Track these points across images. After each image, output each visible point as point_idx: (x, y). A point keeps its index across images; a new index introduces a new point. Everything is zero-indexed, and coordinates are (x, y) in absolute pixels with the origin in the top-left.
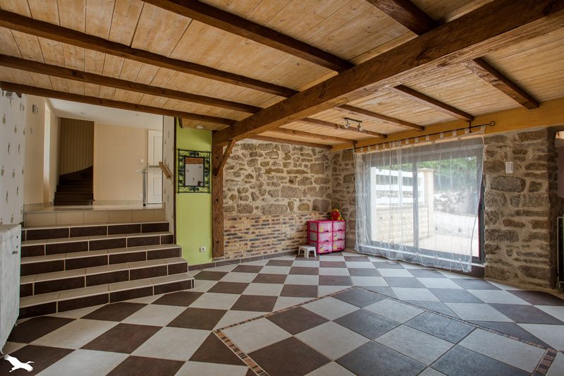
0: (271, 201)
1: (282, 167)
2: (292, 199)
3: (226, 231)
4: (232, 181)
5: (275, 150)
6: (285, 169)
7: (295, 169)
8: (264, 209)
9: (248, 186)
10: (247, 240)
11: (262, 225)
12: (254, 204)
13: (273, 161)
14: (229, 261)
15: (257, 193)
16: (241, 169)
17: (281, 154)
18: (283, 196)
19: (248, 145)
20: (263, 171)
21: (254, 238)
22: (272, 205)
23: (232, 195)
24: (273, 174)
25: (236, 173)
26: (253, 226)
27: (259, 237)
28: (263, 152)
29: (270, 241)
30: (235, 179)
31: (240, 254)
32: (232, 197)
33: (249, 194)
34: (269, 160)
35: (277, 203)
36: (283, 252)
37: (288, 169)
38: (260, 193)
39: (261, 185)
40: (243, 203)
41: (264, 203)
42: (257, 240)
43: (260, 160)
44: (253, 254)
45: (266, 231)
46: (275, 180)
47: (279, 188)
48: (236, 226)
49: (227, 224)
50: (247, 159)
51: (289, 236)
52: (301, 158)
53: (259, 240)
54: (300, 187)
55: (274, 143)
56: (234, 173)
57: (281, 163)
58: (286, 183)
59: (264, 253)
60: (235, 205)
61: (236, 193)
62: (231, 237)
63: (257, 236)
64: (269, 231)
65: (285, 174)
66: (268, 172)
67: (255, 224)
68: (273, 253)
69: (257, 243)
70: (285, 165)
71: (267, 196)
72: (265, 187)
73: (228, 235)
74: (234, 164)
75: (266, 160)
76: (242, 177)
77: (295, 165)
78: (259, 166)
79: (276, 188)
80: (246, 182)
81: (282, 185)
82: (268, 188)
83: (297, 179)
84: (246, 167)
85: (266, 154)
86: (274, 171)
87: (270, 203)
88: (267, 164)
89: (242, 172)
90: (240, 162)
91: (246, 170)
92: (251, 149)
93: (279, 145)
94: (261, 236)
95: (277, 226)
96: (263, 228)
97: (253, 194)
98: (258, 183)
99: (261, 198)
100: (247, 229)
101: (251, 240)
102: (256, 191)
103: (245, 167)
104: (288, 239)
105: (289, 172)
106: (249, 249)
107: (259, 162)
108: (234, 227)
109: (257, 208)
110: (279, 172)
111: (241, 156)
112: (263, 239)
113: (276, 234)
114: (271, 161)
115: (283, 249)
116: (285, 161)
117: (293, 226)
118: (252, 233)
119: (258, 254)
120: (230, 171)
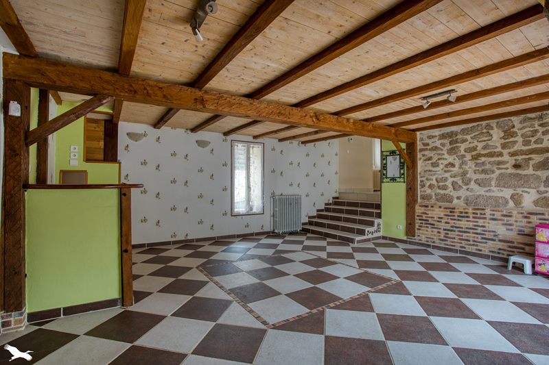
0: (480, 191)
1: (499, 149)
2: (519, 191)
3: (418, 216)
4: (430, 171)
5: (485, 131)
6: (505, 152)
7: (525, 148)
8: (467, 200)
9: (447, 175)
10: (440, 229)
11: (458, 216)
12: (455, 194)
13: (484, 144)
14: (420, 243)
15: (460, 182)
16: (439, 159)
17: (497, 134)
18: (498, 186)
19: (448, 133)
20: (468, 157)
21: (449, 228)
22: (479, 196)
23: (430, 185)
24: (483, 159)
25: (435, 163)
26: (446, 215)
27: (454, 229)
28: (468, 137)
29: (471, 236)
30: (433, 169)
31: (433, 240)
32: (431, 186)
33: (449, 183)
34: (476, 143)
35: (488, 194)
36: (491, 254)
37: (512, 150)
38: (463, 182)
39: (464, 174)
40: (442, 192)
41: (469, 193)
42: (451, 231)
43: (463, 147)
44: (447, 245)
45: (463, 223)
46: (488, 167)
47: (493, 176)
48: (427, 212)
49: (419, 210)
50: (446, 148)
51: (501, 237)
52: (541, 130)
53: (455, 231)
54: (539, 173)
55: (484, 123)
56: (432, 164)
57: (498, 145)
58: (507, 169)
59: (461, 247)
60: (433, 194)
61: (434, 182)
62: (424, 222)
63: (452, 227)
64: (471, 225)
65: (506, 158)
66: (475, 158)
67: (449, 214)
68: (474, 251)
69: (451, 234)
70: (504, 146)
71: (472, 185)
72: (470, 175)
73: (420, 220)
74: (432, 155)
75: (472, 145)
76: (441, 166)
77: (527, 143)
78: (463, 152)
79: (487, 176)
80: (445, 171)
81: (498, 172)
82: (475, 177)
83: (531, 162)
84: (446, 156)
85: (471, 138)
86: (485, 155)
87: (478, 193)
88: (475, 149)
89: (440, 162)
90: (438, 152)
91: (446, 159)
92: (450, 137)
93: (493, 123)
94: (456, 227)
95: (482, 221)
96: (459, 220)
97: (454, 184)
98: (461, 170)
99: (465, 187)
100: (439, 218)
101: (444, 230)
102: (458, 180)
103: (443, 157)
104: (500, 241)
105: (512, 155)
106: (442, 237)
107: (462, 149)
108: (426, 214)
109: (458, 198)
110: (492, 156)
111: (439, 146)
112: (460, 231)
113: (480, 230)
114: (480, 145)
115: (491, 251)
116: (503, 141)
117: (511, 225)
118: (446, 223)
119: (454, 246)
120: (427, 162)
